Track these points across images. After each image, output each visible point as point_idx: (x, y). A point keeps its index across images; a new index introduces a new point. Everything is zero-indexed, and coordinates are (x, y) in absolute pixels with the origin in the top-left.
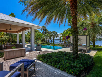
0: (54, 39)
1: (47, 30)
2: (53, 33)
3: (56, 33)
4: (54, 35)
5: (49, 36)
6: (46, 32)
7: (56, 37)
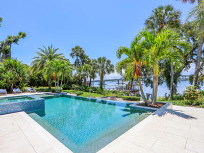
0: (102, 77)
1: (87, 57)
2: (100, 63)
3: (109, 62)
4: (102, 67)
5: (89, 71)
6: (83, 61)
7: (109, 72)
